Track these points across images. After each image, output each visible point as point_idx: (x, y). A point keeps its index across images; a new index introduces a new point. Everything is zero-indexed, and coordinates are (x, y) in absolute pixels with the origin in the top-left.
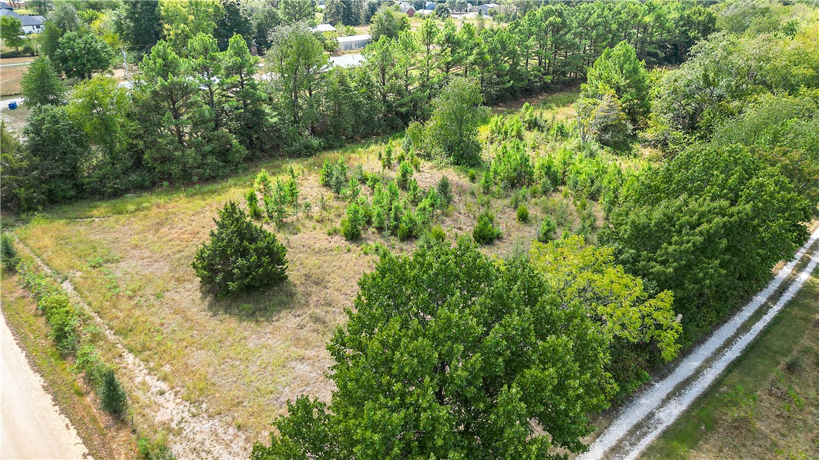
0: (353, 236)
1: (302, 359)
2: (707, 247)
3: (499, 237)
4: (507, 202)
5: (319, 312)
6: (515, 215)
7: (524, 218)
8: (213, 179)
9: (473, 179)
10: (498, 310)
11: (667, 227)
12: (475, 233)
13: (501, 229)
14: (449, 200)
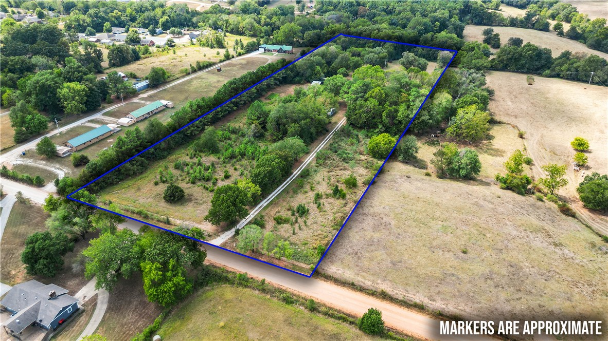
0: (193, 183)
1: (197, 210)
2: (265, 176)
3: (230, 176)
4: (230, 165)
5: (195, 201)
6: (233, 168)
7: (235, 169)
8: (142, 173)
9: (219, 158)
10: (234, 192)
11: (259, 174)
12: (224, 176)
13: (230, 174)
14: (215, 167)
